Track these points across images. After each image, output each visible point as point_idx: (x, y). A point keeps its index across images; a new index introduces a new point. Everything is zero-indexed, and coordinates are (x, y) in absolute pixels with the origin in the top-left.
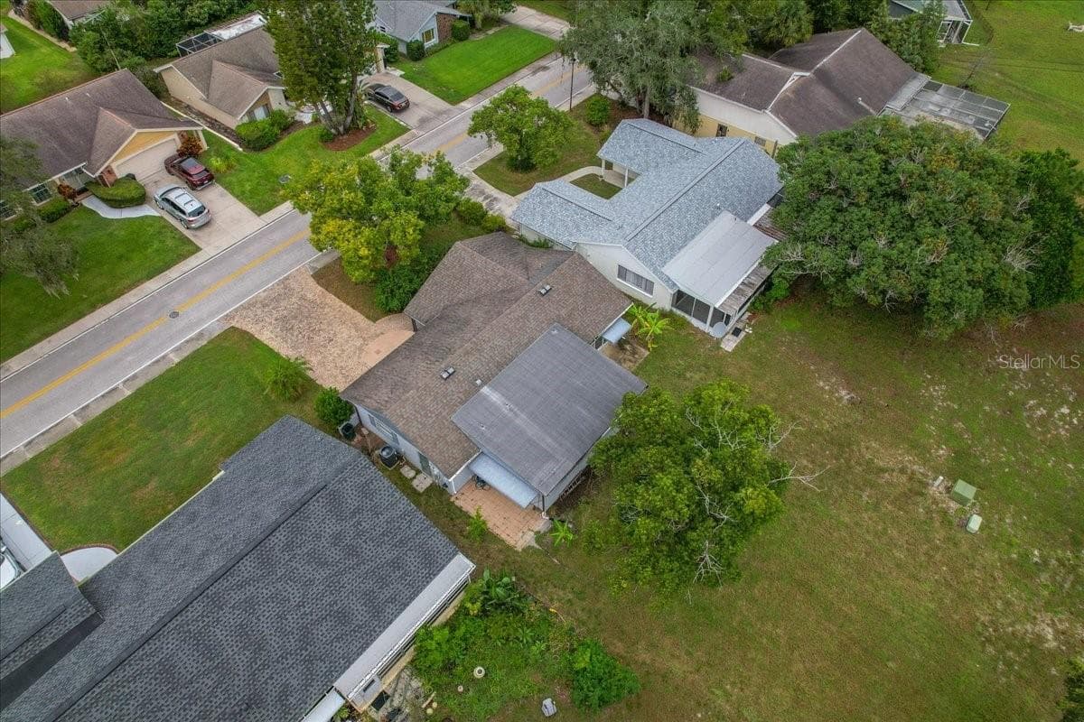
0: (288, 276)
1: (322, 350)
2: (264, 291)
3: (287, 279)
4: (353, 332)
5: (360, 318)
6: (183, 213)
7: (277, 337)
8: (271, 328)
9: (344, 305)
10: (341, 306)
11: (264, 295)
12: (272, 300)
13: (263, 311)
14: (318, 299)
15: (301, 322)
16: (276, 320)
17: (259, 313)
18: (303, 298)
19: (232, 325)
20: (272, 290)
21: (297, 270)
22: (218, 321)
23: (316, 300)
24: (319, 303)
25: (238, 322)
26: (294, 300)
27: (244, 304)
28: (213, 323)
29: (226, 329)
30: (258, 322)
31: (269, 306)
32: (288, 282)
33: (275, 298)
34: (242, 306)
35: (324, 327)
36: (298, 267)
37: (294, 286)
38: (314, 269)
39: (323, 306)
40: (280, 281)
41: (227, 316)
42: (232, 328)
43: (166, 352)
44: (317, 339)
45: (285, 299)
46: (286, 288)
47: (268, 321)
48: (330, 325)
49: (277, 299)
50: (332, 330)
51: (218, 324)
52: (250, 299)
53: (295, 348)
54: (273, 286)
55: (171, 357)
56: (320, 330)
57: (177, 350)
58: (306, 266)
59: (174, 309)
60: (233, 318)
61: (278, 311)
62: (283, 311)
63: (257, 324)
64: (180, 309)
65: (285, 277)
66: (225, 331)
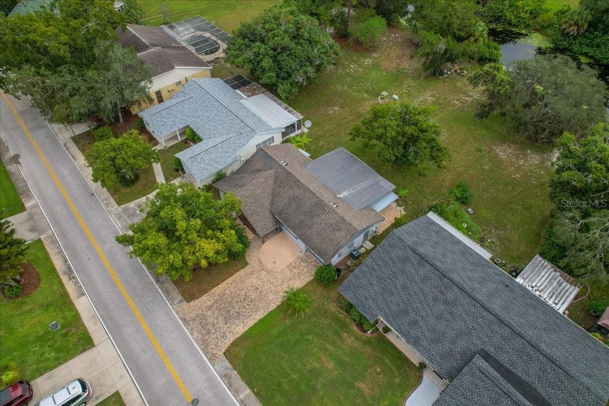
0: (181, 318)
1: (264, 293)
2: (192, 334)
3: (184, 320)
4: (254, 276)
5: (242, 272)
6: (79, 397)
7: (243, 322)
8: (233, 327)
9: (226, 281)
10: (227, 283)
11: (195, 334)
12: (204, 328)
13: (214, 333)
14: (214, 298)
15: (233, 308)
16: (226, 324)
17: (215, 336)
18: (210, 308)
19: (222, 354)
20: (192, 329)
21: (177, 313)
22: (213, 366)
23: (214, 299)
24: (218, 297)
25: (219, 350)
26: (209, 313)
27: (200, 348)
28: (215, 370)
29: (225, 358)
30: (224, 336)
31: (210, 330)
32: (188, 319)
33: (202, 327)
34: (202, 349)
35: (243, 293)
36: (174, 312)
37: (194, 314)
38: (181, 301)
39: (222, 295)
40: (184, 325)
41: (210, 360)
42: (224, 354)
43: (236, 402)
44: (253, 297)
45: (206, 320)
46: (194, 320)
47: (225, 329)
48: (242, 289)
49: (204, 325)
50: (248, 288)
51: (216, 366)
52: (198, 344)
53: (258, 310)
54: (188, 329)
55: (242, 396)
56: (245, 295)
57: (236, 393)
58: (174, 307)
59: (188, 403)
60: (214, 355)
61: (217, 323)
62: (218, 319)
63: (226, 336)
64: (190, 399)
65: (182, 321)
66: (226, 358)
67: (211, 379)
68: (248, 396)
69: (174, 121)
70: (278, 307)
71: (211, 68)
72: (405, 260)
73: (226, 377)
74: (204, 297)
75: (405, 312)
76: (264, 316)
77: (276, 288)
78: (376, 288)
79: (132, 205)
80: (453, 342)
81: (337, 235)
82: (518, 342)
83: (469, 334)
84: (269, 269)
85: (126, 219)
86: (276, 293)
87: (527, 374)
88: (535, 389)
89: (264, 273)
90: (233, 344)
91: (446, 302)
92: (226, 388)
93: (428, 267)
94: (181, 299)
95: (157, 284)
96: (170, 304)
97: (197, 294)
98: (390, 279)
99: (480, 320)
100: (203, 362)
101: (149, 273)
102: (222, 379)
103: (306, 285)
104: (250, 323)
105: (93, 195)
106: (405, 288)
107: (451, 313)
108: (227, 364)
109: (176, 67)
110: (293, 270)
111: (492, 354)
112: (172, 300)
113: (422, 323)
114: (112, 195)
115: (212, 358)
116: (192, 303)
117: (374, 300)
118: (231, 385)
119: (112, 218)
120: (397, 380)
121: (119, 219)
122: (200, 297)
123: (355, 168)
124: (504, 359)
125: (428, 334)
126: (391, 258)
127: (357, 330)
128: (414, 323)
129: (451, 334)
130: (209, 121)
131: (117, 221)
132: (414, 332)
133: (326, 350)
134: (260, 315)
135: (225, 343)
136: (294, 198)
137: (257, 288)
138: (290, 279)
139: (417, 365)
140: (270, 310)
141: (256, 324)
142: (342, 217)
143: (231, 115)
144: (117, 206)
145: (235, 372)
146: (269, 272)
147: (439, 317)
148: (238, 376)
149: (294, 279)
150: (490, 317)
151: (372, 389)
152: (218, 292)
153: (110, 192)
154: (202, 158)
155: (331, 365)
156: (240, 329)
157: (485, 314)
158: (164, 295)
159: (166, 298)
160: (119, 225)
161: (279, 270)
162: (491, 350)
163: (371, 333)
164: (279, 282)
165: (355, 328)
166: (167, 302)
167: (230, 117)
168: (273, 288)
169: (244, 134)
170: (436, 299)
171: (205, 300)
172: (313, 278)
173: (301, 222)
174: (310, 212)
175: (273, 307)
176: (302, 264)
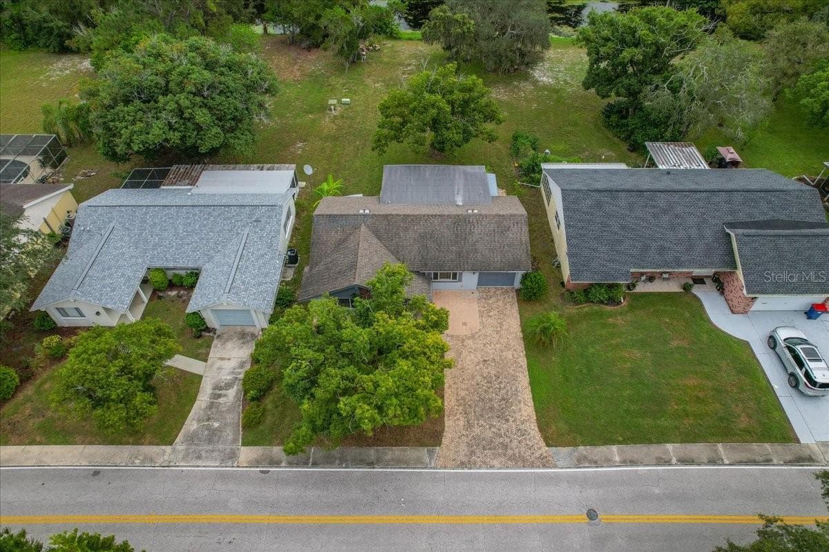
0: (458, 467)
1: (497, 359)
2: (492, 467)
3: (462, 465)
4: (465, 353)
7: (520, 402)
8: (518, 416)
9: (446, 386)
10: (450, 386)
11: (495, 463)
12: (495, 449)
13: (511, 441)
14: (458, 412)
15: (491, 400)
16: (507, 420)
17: (515, 443)
18: (469, 425)
19: (547, 448)
20: (485, 463)
21: (445, 467)
22: (556, 467)
23: (461, 413)
24: (461, 408)
25: (540, 449)
26: (477, 430)
27: (520, 468)
28: (562, 468)
29: (554, 448)
30: (523, 433)
31: (502, 443)
32: (465, 459)
33: (490, 449)
34: (524, 467)
35: (479, 378)
36: (440, 471)
37: (463, 449)
38: (431, 453)
39: (462, 401)
40: (471, 469)
41: (544, 466)
42: (548, 445)
43: (619, 469)
44: (493, 372)
45: (484, 439)
46: (472, 453)
47: (514, 426)
48: (473, 377)
49: (489, 445)
50: (476, 370)
51: (558, 463)
52: (511, 468)
53: (515, 378)
54: (480, 467)
55: (617, 458)
56: (484, 378)
57: (608, 462)
58: (433, 465)
59: (588, 524)
60: (541, 457)
61: (499, 430)
62: (494, 426)
63: (525, 430)
64: (583, 519)
65: (463, 468)
66: (556, 447)
67: (572, 480)
68: (621, 452)
69: (123, 275)
70: (527, 356)
71: (71, 186)
72: (599, 205)
73: (581, 461)
74: (448, 423)
75: (646, 248)
76: (528, 377)
77: (501, 343)
78: (603, 249)
79: (191, 425)
80: (702, 237)
81: (511, 236)
82: (738, 198)
83: (705, 221)
84: (469, 333)
85: (210, 447)
86: (508, 347)
87: (766, 214)
88: (779, 219)
89: (470, 342)
90: (541, 430)
91: (665, 212)
92: (595, 469)
93: (623, 195)
94: (428, 451)
95: (374, 468)
96: (423, 468)
97: (438, 429)
98: (605, 231)
99: (701, 204)
100: (541, 476)
101: (345, 468)
102: (580, 467)
103: (521, 316)
104: (527, 395)
105: (96, 473)
106: (623, 228)
107: (677, 216)
108: (565, 450)
109: (25, 207)
110: (491, 314)
111: (733, 221)
112: (419, 462)
113: (667, 245)
114: (137, 443)
115: (545, 462)
116: (445, 441)
117: (613, 261)
118: (596, 462)
119: (185, 467)
120: (687, 314)
121: (199, 457)
122: (444, 426)
123: (428, 174)
124: (742, 217)
125: (678, 248)
126: (587, 213)
127: (612, 308)
128: (662, 250)
129: (694, 232)
130: (182, 239)
131: (199, 463)
132: (669, 256)
133: (617, 345)
134: (524, 380)
135: (534, 436)
136: (423, 236)
137: (485, 361)
138: (501, 324)
139: (682, 290)
140: (526, 366)
141: (532, 391)
142: (496, 215)
143: (214, 210)
144: (168, 449)
145: (581, 448)
146: (473, 337)
147: (672, 228)
148: (588, 447)
149: (504, 321)
150: (704, 195)
151: (684, 338)
152: (453, 402)
153: (128, 443)
154: (243, 283)
155: (637, 353)
156: (526, 409)
157: (698, 195)
158: (400, 468)
159: (408, 468)
160: (207, 464)
161: (479, 327)
162: (729, 218)
163: (624, 300)
164: (495, 335)
165: (609, 308)
166: (416, 470)
167: (216, 213)
168: (498, 346)
169: (263, 220)
170: (655, 216)
171: (453, 426)
172: (516, 304)
173: (459, 254)
174: (457, 236)
175: (523, 361)
176: (490, 301)
